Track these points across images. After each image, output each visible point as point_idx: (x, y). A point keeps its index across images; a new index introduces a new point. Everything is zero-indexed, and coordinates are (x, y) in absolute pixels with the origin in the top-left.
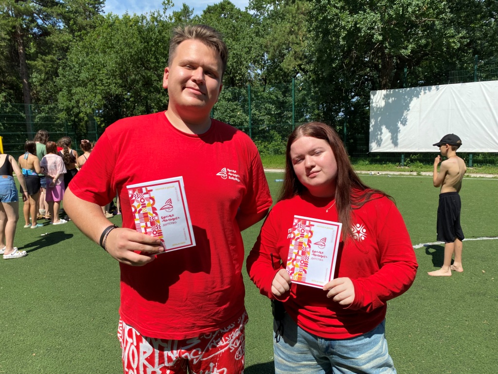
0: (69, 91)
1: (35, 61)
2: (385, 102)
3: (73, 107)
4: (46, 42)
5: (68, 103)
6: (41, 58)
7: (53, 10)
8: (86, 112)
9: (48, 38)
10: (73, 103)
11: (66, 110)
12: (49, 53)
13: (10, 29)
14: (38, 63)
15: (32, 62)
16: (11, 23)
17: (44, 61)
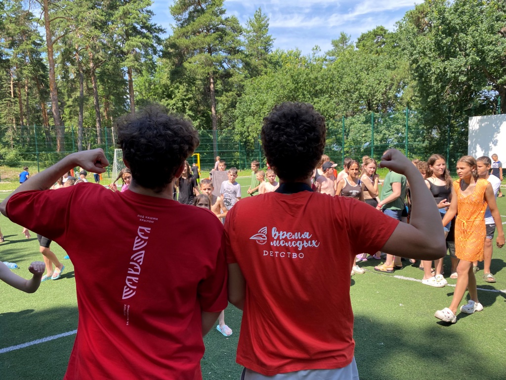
0: (243, 120)
1: (221, 97)
2: (479, 125)
3: (245, 132)
4: (229, 82)
5: (242, 128)
6: (225, 95)
7: (235, 57)
8: (253, 136)
9: (230, 79)
10: (245, 129)
11: (240, 134)
12: (231, 90)
13: (206, 75)
14: (223, 98)
15: (219, 97)
16: (207, 71)
17: (227, 96)
